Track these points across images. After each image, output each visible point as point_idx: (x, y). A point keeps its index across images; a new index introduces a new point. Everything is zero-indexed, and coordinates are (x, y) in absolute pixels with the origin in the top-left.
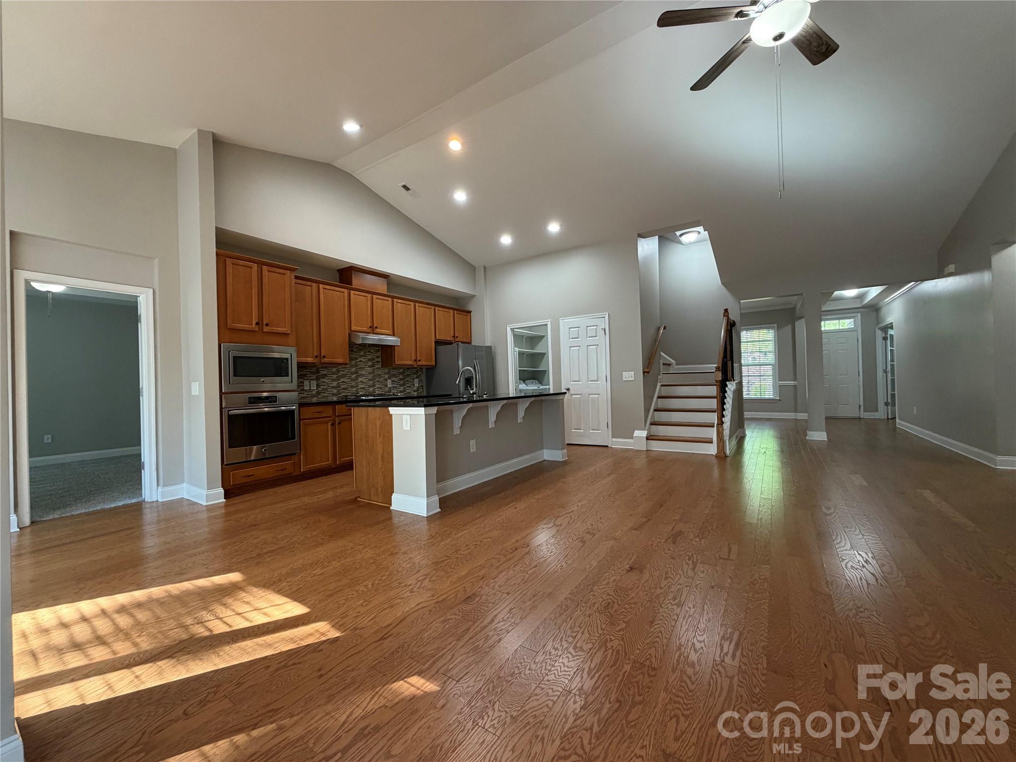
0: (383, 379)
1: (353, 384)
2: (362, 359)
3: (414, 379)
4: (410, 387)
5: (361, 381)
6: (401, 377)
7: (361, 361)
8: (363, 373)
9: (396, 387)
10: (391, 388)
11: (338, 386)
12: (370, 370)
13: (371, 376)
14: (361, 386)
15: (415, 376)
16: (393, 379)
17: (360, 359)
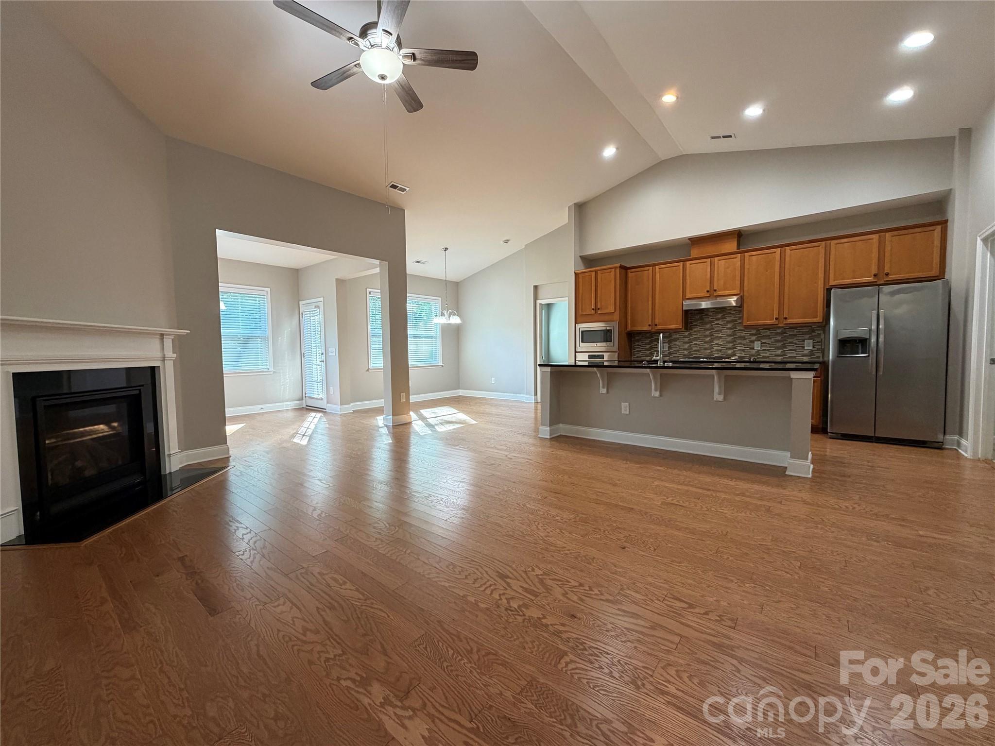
0: (747, 341)
1: (707, 346)
2: (720, 322)
3: (804, 341)
4: (795, 350)
5: (716, 344)
6: (779, 338)
7: (718, 324)
8: (720, 335)
9: (768, 350)
10: (759, 351)
11: (690, 348)
12: (729, 332)
13: (729, 339)
14: (715, 348)
15: (807, 336)
16: (764, 341)
17: (716, 322)
